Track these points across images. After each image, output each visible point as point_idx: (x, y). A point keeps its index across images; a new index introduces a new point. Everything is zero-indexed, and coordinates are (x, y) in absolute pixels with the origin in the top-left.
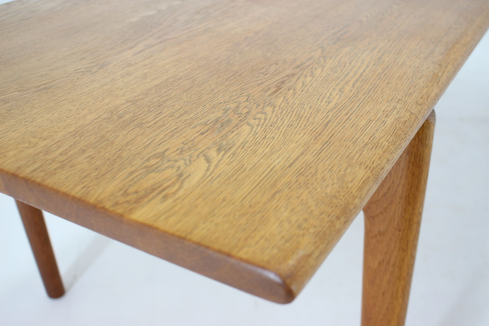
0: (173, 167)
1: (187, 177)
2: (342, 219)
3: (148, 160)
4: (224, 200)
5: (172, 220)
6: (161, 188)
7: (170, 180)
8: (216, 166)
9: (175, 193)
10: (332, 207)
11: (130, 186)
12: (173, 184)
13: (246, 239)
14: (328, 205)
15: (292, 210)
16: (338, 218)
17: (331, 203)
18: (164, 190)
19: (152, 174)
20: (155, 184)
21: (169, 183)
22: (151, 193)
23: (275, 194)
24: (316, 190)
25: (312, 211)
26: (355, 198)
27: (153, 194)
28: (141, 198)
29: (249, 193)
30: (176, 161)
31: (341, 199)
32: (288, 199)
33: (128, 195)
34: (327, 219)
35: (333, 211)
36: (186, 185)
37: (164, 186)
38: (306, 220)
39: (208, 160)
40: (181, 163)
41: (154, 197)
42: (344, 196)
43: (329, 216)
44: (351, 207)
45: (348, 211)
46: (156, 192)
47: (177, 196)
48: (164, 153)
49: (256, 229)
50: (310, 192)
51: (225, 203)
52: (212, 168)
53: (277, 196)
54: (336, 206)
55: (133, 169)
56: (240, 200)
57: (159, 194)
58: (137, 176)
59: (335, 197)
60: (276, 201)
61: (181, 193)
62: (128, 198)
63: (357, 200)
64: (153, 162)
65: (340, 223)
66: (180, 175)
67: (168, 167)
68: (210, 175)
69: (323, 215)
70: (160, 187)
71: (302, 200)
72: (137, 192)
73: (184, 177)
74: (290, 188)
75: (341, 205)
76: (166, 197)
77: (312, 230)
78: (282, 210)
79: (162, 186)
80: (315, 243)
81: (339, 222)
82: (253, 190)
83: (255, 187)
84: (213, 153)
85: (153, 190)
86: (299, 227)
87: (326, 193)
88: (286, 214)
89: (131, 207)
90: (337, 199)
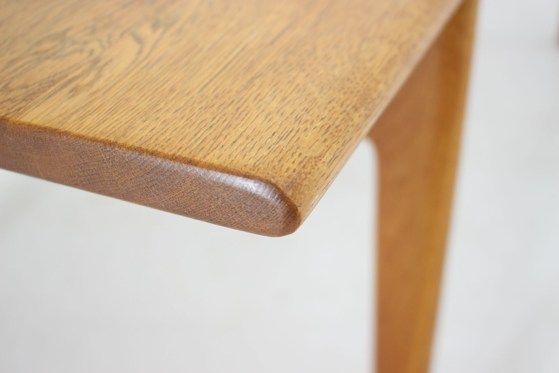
0: (81, 51)
1: (106, 64)
2: (362, 111)
3: (39, 43)
4: (172, 90)
5: (90, 121)
6: (67, 79)
7: (79, 68)
8: (153, 48)
9: (90, 84)
10: (345, 93)
11: (13, 78)
12: (86, 73)
13: (216, 139)
14: (339, 91)
15: (284, 99)
16: (356, 108)
17: (343, 88)
18: (71, 81)
19: (49, 62)
20: (55, 75)
21: (79, 72)
22: (50, 87)
23: (253, 79)
24: (317, 72)
25: (315, 99)
26: (378, 82)
27: (53, 88)
28: (34, 94)
29: (212, 80)
30: (86, 43)
31: (357, 83)
32: (275, 85)
33: (11, 91)
34: (339, 109)
35: (347, 99)
36: (107, 73)
37: (70, 76)
38: (307, 111)
39: (139, 40)
40: (95, 45)
41: (55, 92)
42: (361, 79)
43: (342, 105)
44: (374, 95)
45: (369, 100)
46: (58, 85)
47: (94, 89)
48: (64, 33)
49: (229, 126)
50: (308, 75)
51: (174, 95)
52: (147, 50)
53: (258, 82)
54: (352, 92)
55: (14, 56)
56: (199, 89)
57: (63, 87)
58: (23, 66)
59: (348, 80)
60: (255, 88)
61: (100, 84)
62: (12, 95)
63: (381, 87)
64: (47, 46)
65: (360, 116)
66: (96, 61)
67: (73, 52)
68: (145, 59)
69: (334, 104)
70: (63, 77)
71: (298, 85)
72: (25, 86)
73: (102, 63)
74: (275, 71)
75: (358, 91)
76: (75, 91)
77: (318, 124)
78: (267, 99)
79: (67, 75)
80: (325, 140)
81: (357, 115)
82: (216, 75)
83: (221, 72)
84: (145, 31)
85: (53, 82)
86: (298, 119)
87: (333, 75)
88: (274, 104)
89: (17, 107)
90: (352, 82)
